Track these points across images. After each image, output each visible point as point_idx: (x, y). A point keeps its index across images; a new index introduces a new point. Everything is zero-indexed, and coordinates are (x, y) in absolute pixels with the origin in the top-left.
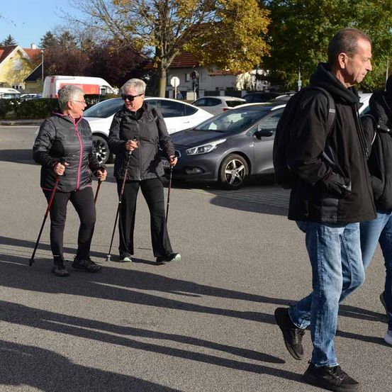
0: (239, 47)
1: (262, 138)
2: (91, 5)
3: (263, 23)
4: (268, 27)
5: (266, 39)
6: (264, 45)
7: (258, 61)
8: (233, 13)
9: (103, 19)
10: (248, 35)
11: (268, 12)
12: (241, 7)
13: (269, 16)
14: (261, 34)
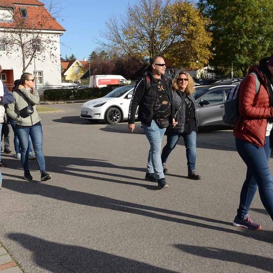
0: (195, 54)
1: (204, 105)
2: (112, 35)
3: (209, 40)
4: (212, 42)
5: (210, 49)
6: (209, 53)
7: (206, 62)
8: (191, 36)
9: (119, 42)
10: (200, 47)
11: (211, 34)
12: (195, 32)
13: (212, 36)
14: (208, 47)
